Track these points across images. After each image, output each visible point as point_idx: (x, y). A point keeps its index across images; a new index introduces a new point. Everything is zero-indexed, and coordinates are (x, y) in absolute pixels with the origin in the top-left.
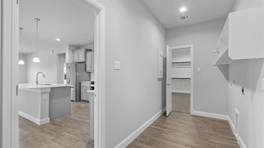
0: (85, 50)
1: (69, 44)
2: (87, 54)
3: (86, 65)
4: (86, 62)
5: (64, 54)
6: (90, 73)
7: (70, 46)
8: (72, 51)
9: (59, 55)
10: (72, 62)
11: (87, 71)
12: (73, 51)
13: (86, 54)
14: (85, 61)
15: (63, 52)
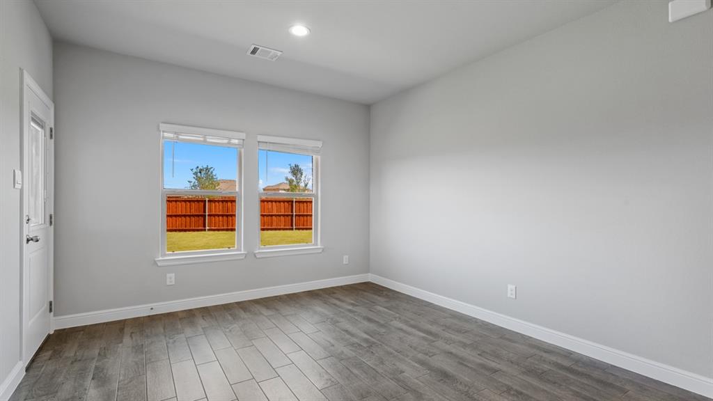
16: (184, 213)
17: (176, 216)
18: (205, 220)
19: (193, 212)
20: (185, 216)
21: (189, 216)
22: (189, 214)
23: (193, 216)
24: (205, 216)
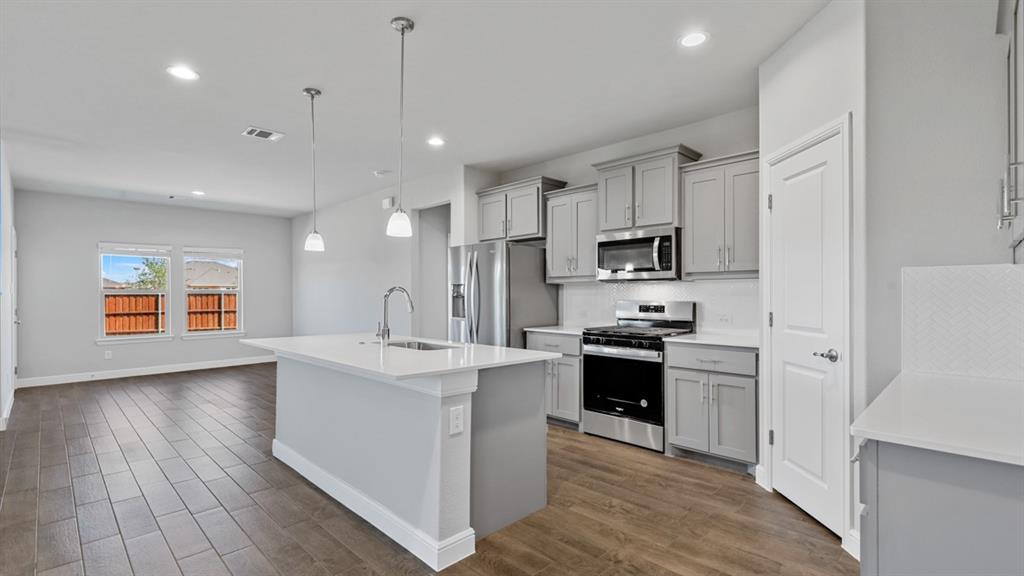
0: (540, 186)
1: (468, 163)
2: (550, 204)
3: (545, 250)
4: (544, 239)
5: (446, 209)
6: (557, 287)
7: (470, 169)
8: (477, 194)
9: (417, 215)
10: (477, 242)
11: (548, 281)
12: (480, 194)
13: (545, 200)
14: (540, 235)
15: (438, 201)
16: (127, 311)
17: (115, 315)
18: (157, 320)
19: (140, 310)
20: (128, 315)
21: (135, 315)
22: (134, 312)
23: (139, 314)
24: (158, 314)
